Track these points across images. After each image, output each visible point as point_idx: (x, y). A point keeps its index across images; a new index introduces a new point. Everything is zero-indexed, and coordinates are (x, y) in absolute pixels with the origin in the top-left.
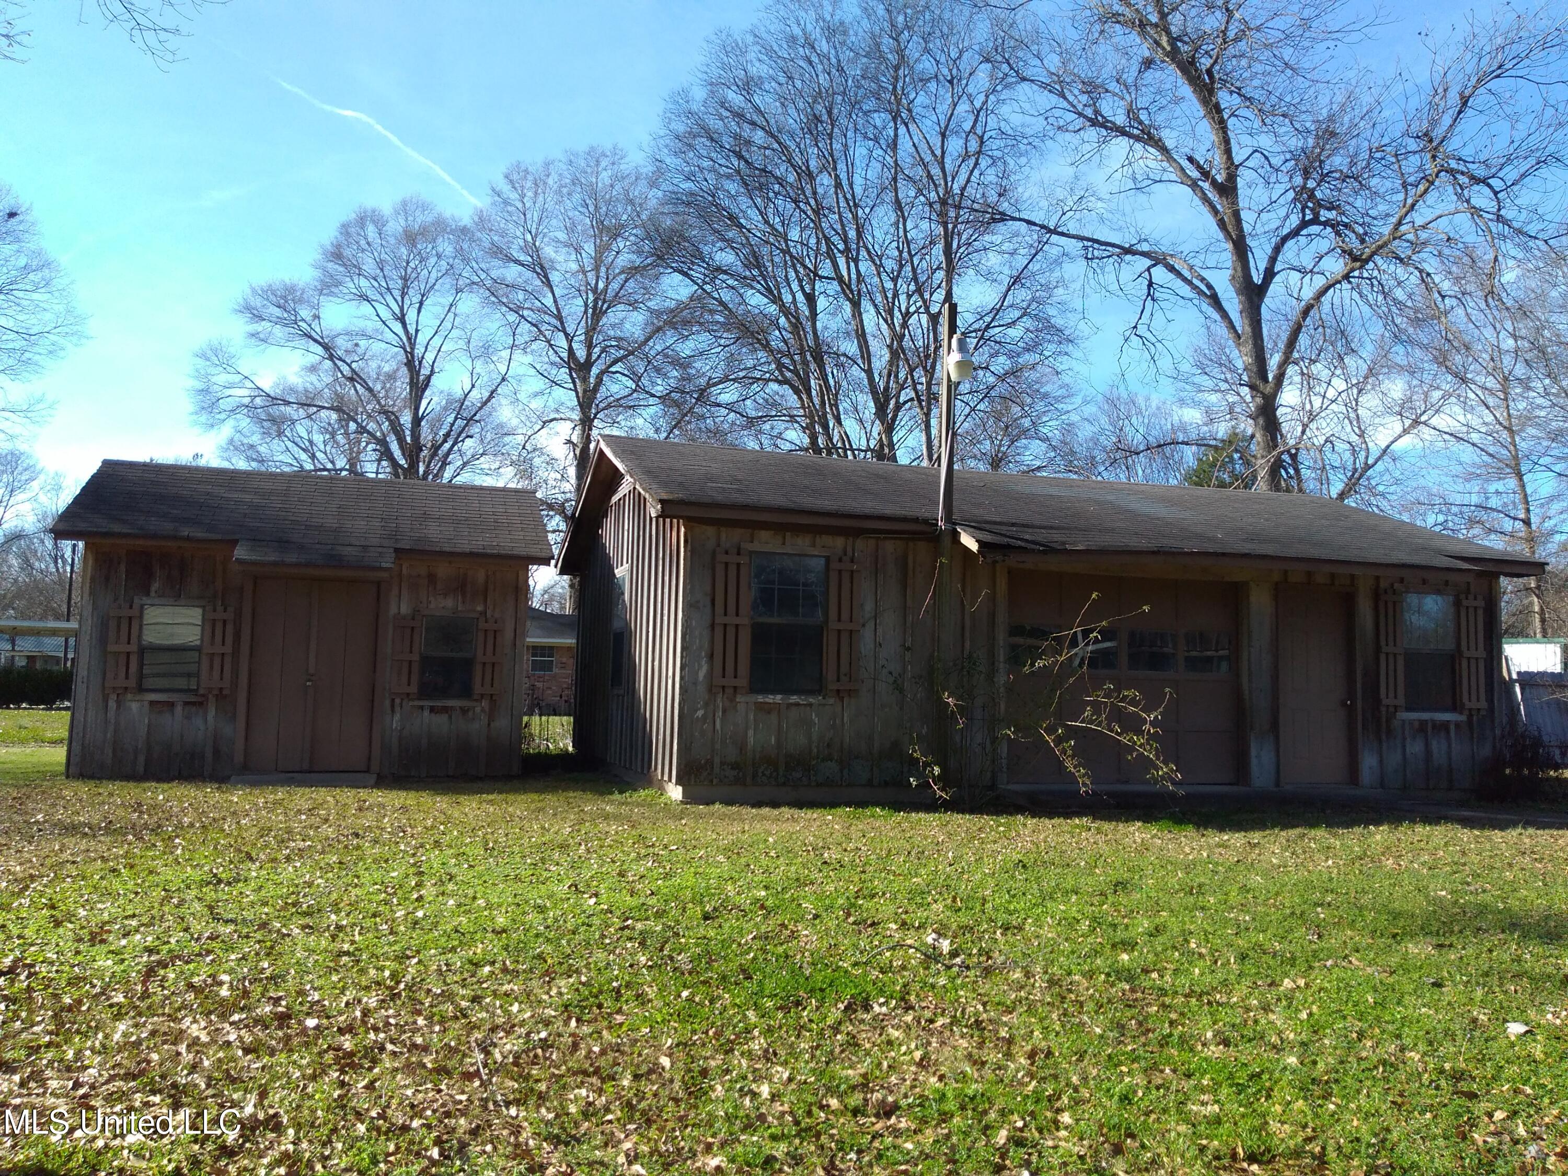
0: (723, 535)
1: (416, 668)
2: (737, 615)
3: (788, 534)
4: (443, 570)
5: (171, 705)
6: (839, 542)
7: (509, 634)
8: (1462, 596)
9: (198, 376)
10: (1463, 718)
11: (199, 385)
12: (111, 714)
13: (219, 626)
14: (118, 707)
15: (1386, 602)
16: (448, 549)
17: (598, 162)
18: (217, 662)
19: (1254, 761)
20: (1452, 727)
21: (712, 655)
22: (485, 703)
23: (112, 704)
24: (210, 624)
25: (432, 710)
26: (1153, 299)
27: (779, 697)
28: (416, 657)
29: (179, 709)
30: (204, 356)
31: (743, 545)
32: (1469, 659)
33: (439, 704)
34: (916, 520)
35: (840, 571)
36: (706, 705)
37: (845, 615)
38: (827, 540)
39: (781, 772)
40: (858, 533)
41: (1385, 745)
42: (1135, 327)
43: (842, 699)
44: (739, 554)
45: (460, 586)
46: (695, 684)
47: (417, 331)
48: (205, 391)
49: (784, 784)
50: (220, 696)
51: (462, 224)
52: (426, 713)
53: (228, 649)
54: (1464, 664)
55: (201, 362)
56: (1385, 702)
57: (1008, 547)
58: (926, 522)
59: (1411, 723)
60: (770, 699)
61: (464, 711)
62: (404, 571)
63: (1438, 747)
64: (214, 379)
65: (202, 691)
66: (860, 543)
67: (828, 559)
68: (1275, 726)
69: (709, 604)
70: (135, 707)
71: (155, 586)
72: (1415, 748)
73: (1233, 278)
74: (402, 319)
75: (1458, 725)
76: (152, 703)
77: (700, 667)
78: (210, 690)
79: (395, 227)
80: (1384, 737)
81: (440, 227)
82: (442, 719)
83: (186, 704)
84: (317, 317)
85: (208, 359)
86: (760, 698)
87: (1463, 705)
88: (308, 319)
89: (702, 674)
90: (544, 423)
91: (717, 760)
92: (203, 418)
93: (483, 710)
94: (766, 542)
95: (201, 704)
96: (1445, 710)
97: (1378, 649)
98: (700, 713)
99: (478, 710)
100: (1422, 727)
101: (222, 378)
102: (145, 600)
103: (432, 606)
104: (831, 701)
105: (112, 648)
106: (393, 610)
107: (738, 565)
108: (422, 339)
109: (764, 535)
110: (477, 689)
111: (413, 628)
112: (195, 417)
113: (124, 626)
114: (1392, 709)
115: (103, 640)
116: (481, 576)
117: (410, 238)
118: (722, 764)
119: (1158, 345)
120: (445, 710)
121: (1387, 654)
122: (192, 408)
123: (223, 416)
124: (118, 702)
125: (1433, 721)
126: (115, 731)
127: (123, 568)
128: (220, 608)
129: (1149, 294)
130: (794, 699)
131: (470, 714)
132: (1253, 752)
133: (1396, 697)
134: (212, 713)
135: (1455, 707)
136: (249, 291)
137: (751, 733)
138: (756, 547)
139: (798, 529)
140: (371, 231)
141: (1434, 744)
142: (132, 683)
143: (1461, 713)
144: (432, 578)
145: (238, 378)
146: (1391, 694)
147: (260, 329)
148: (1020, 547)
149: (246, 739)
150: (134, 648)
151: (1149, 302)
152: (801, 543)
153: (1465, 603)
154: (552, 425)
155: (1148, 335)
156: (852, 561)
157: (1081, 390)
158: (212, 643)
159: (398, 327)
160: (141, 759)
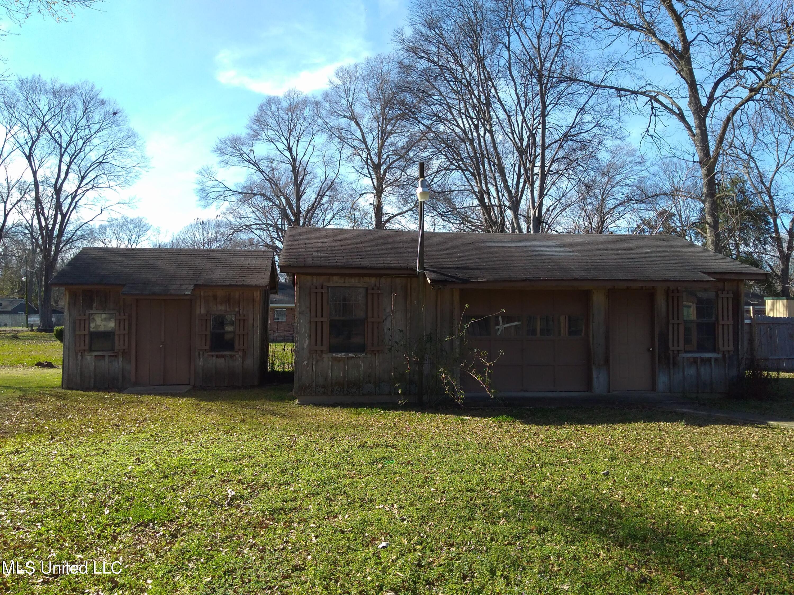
0: (315, 280)
1: (208, 338)
2: (322, 317)
3: (347, 278)
4: (220, 293)
5: (103, 357)
6: (373, 280)
7: (251, 322)
8: (720, 292)
9: (199, 183)
10: (720, 356)
11: (200, 187)
12: (79, 361)
13: (122, 323)
14: (82, 359)
15: (673, 297)
16: (219, 284)
17: (382, 62)
18: (122, 337)
19: (595, 380)
20: (713, 361)
21: (311, 336)
22: (240, 353)
23: (79, 357)
24: (119, 322)
25: (217, 356)
26: (655, 116)
27: (343, 354)
28: (208, 333)
29: (107, 359)
30: (200, 173)
31: (325, 284)
32: (723, 325)
33: (221, 354)
34: (406, 269)
35: (373, 294)
36: (308, 359)
37: (376, 315)
38: (367, 279)
39: (345, 389)
40: (381, 276)
41: (672, 371)
42: (647, 131)
43: (375, 354)
44: (322, 288)
45: (228, 300)
46: (303, 349)
47: (297, 155)
48: (202, 190)
49: (347, 395)
50: (124, 352)
51: (317, 99)
52: (214, 358)
53: (126, 332)
54: (720, 327)
55: (199, 177)
56: (671, 348)
57: (446, 281)
58: (411, 269)
59: (688, 359)
60: (339, 355)
61: (231, 357)
62: (202, 294)
63: (704, 371)
64: (206, 184)
65: (116, 351)
66: (383, 280)
67: (367, 289)
68: (607, 362)
69: (309, 312)
70: (89, 358)
71: (95, 305)
72: (691, 371)
73: (690, 103)
74: (290, 149)
75: (716, 360)
76: (95, 356)
77: (305, 341)
78: (119, 350)
79: (285, 104)
80: (671, 367)
81: (305, 102)
82: (222, 361)
83: (110, 356)
84: (252, 151)
85: (202, 175)
86: (334, 355)
87: (719, 349)
88: (247, 152)
89: (306, 345)
90: (360, 195)
91: (314, 384)
92: (203, 203)
93: (240, 356)
94: (337, 282)
95: (116, 356)
96: (709, 352)
97: (668, 322)
98: (305, 363)
99: (238, 356)
100: (695, 361)
101: (210, 183)
102: (91, 312)
103: (215, 309)
104: (369, 355)
105: (77, 333)
106: (198, 312)
107: (322, 293)
108: (299, 157)
109: (335, 278)
110: (237, 347)
111: (206, 320)
112: (199, 202)
113: (82, 323)
114: (676, 352)
115: (74, 330)
116: (237, 295)
117: (292, 109)
118: (316, 386)
119: (661, 139)
120: (223, 356)
121: (673, 324)
122: (198, 198)
123: (211, 201)
124: (82, 356)
125: (701, 358)
126: (81, 368)
127: (81, 298)
128: (122, 314)
129: (653, 113)
130: (351, 355)
131: (234, 358)
132: (595, 376)
133: (678, 346)
134: (121, 359)
135: (715, 350)
136: (218, 141)
137: (330, 371)
138: (331, 284)
139: (351, 275)
140: (274, 108)
141: (702, 370)
142: (87, 348)
143: (718, 353)
144: (215, 297)
145: (216, 183)
146: (676, 344)
147: (225, 158)
148: (452, 281)
149: (136, 371)
150: (86, 332)
151: (653, 116)
152: (354, 281)
153: (721, 295)
154: (364, 195)
155: (655, 135)
156: (379, 289)
157: (649, 159)
158: (119, 329)
159: (287, 154)
160: (92, 381)
